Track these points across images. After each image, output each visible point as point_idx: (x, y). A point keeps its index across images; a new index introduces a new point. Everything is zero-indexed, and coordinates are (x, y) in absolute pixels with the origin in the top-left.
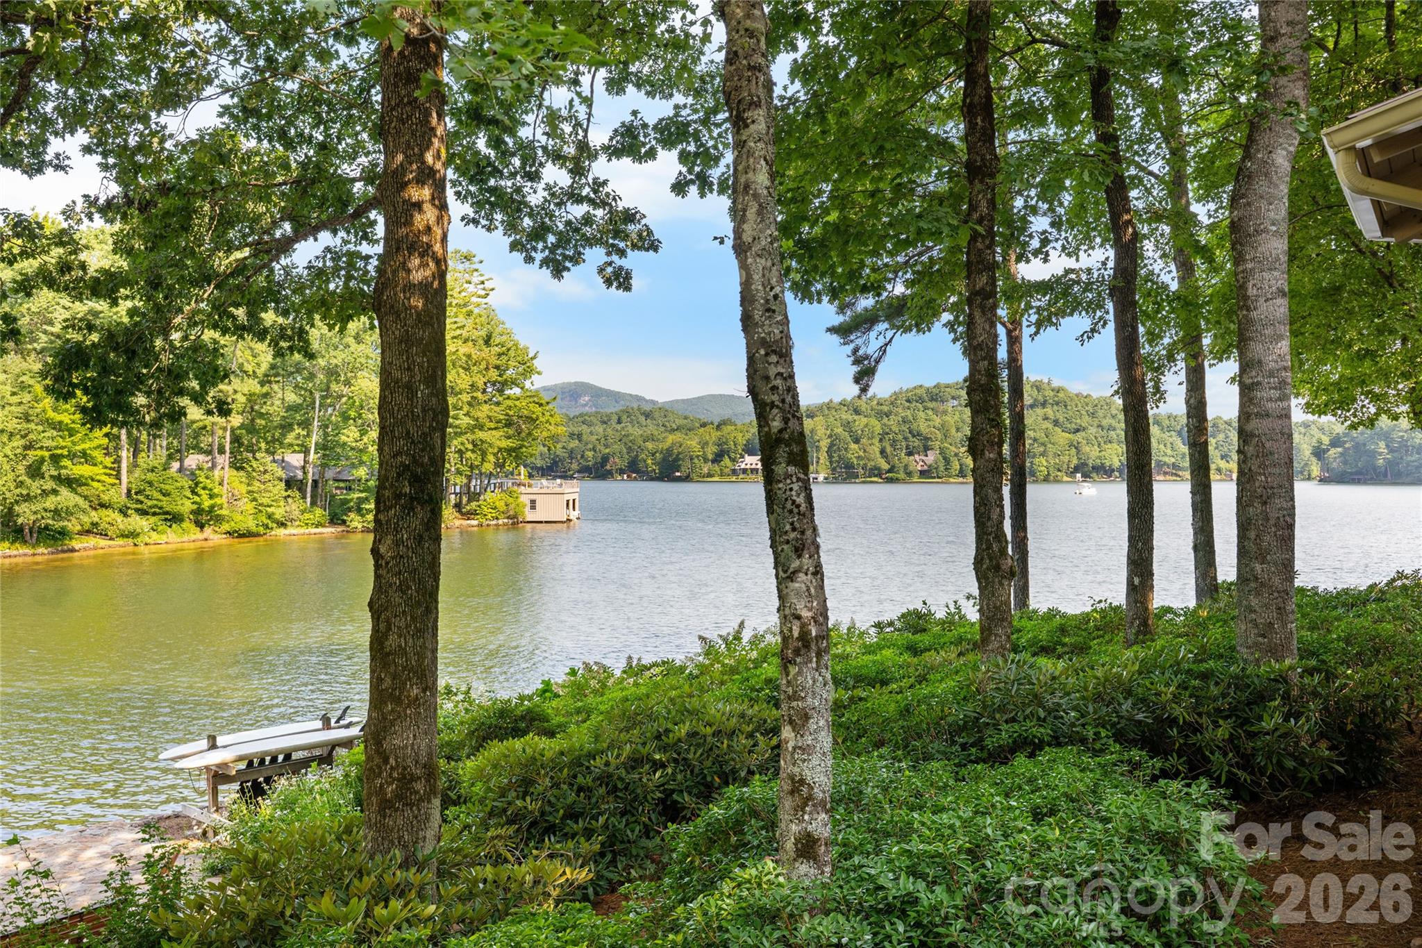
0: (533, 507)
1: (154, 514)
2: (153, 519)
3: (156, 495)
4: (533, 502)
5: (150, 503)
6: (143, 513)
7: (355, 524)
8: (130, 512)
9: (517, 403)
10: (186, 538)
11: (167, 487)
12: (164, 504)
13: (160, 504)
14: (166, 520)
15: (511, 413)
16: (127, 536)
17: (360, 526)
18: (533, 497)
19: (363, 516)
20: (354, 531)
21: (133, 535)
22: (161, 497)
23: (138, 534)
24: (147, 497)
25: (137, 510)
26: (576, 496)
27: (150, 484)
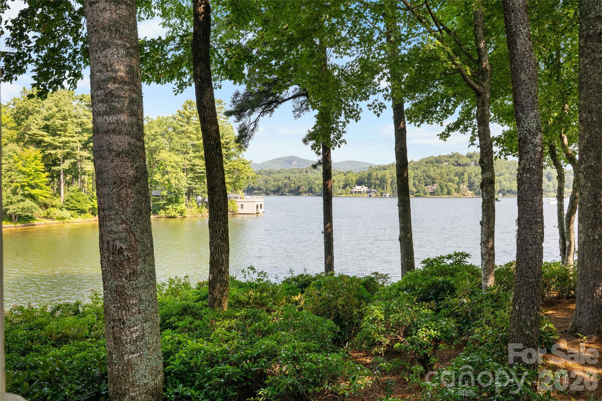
0: (242, 208)
1: (73, 210)
2: (72, 212)
3: (74, 202)
4: (242, 205)
5: (71, 205)
6: (68, 209)
7: (162, 214)
8: (63, 209)
9: (234, 163)
10: (87, 220)
11: (79, 199)
12: (77, 206)
13: (76, 206)
14: (78, 212)
15: (231, 167)
16: (60, 219)
17: (164, 215)
18: (242, 203)
19: (165, 211)
20: (161, 217)
21: (62, 218)
22: (76, 203)
23: (65, 218)
24: (71, 203)
25: (66, 208)
26: (262, 203)
27: (72, 197)
